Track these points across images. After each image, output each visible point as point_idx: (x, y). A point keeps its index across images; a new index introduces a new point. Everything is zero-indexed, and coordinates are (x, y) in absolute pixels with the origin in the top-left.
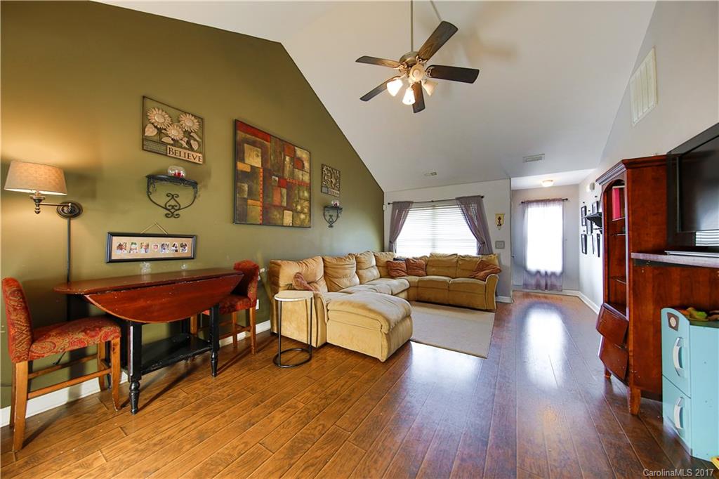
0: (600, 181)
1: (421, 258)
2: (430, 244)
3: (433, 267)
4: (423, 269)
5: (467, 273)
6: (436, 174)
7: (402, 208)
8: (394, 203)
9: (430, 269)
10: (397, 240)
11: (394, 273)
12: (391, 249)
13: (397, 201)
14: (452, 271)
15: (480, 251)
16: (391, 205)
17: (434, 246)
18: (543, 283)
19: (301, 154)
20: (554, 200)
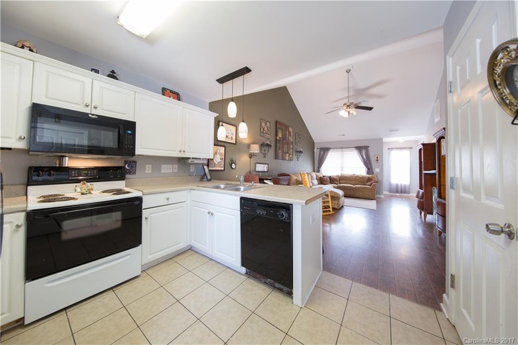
0: (435, 135)
1: (336, 176)
2: (340, 169)
3: (343, 180)
4: (337, 181)
5: (361, 183)
6: (344, 135)
7: (325, 150)
8: (321, 148)
9: (341, 181)
10: (322, 167)
11: (325, 183)
12: (318, 171)
13: (322, 147)
14: (353, 182)
15: (368, 173)
16: (319, 150)
17: (342, 170)
18: (400, 190)
19: (291, 130)
20: (405, 148)
